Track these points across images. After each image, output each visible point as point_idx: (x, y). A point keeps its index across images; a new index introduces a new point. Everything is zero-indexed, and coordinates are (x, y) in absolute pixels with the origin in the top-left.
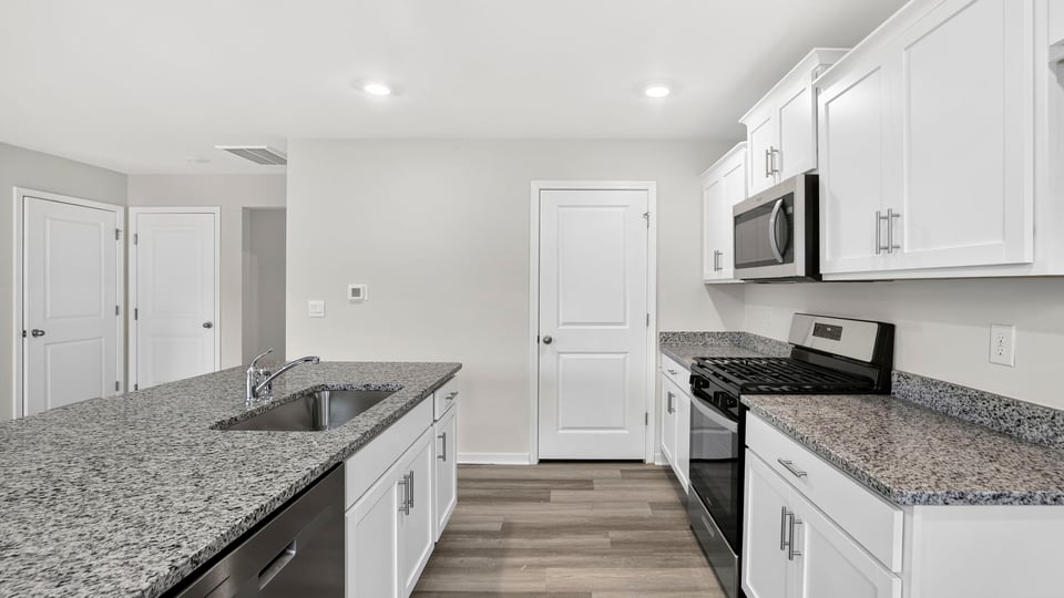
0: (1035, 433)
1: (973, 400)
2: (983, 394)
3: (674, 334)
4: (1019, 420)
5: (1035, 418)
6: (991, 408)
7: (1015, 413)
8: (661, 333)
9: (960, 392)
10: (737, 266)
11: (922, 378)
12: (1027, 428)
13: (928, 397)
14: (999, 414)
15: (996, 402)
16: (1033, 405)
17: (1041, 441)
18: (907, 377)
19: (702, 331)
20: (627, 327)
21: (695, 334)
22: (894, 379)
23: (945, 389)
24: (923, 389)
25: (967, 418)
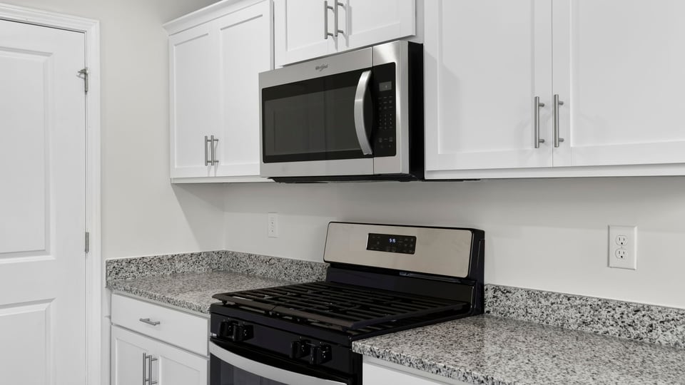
0: (670, 336)
1: (595, 309)
2: (606, 302)
3: (129, 262)
4: (651, 326)
5: (668, 321)
6: (617, 316)
7: (646, 318)
8: (108, 263)
9: (578, 302)
10: (267, 158)
11: (528, 291)
12: (660, 332)
13: (536, 312)
14: (628, 321)
15: (623, 308)
16: (665, 308)
17: (676, 344)
18: (506, 291)
19: (170, 254)
20: (50, 257)
21: (160, 260)
22: (489, 295)
23: (559, 301)
24: (530, 303)
25: (588, 330)
